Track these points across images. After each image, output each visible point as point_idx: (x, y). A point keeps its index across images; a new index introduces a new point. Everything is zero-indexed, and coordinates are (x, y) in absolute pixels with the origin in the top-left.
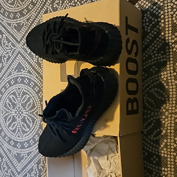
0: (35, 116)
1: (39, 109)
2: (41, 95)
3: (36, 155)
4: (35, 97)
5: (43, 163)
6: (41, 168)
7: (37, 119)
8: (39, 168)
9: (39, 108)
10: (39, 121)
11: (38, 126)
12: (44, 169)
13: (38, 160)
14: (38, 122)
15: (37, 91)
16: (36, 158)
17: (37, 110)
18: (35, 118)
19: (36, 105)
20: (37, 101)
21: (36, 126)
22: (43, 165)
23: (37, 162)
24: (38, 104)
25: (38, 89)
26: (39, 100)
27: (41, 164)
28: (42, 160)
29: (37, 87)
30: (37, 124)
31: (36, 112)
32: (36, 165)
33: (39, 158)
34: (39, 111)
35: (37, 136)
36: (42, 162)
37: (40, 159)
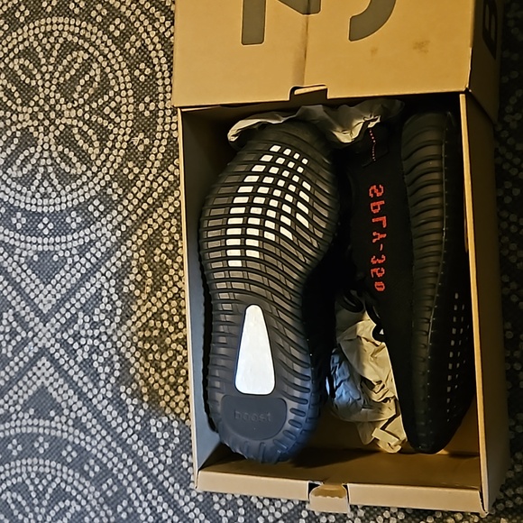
0: (111, 121)
1: (123, 93)
2: (132, 46)
3: (114, 249)
4: (110, 56)
5: (139, 273)
6: (132, 287)
7: (115, 131)
8: (125, 290)
9: (126, 90)
10: (124, 134)
11: (122, 153)
12: (141, 292)
13: (119, 264)
14: (120, 138)
15: (117, 33)
16: (113, 259)
17: (118, 99)
18: (111, 127)
19: (113, 82)
20: (116, 67)
21: (115, 152)
22: (139, 278)
23: (116, 272)
24: (121, 79)
25: (122, 27)
26: (123, 65)
27: (132, 277)
28: (134, 263)
29: (117, 21)
30: (118, 145)
31: (113, 104)
32: (113, 282)
33: (124, 258)
34: (124, 101)
35: (115, 185)
36: (135, 270)
37: (130, 259)
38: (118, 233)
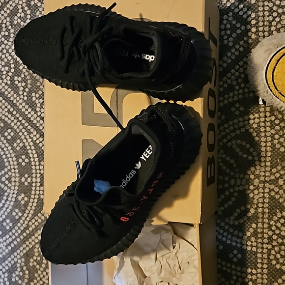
0: (6, 185)
1: (13, 171)
2: (18, 146)
3: (7, 257)
4: (5, 149)
5: (21, 271)
6: (17, 279)
7: (8, 191)
8: (13, 280)
9: (14, 169)
10: (13, 193)
11: (12, 203)
12: (22, 282)
13: (10, 265)
14: (11, 195)
15: (9, 137)
16: (7, 262)
17: (10, 173)
18: (6, 188)
19: (7, 164)
20: (9, 156)
21: (8, 203)
22: (21, 274)
23: (8, 270)
24: (11, 163)
25: (12, 134)
26: (13, 155)
27: (17, 273)
28: (18, 265)
29: (9, 131)
30: (10, 199)
31: (7, 176)
32: (6, 275)
33: (13, 262)
34: (13, 175)
35: (8, 221)
36: (19, 269)
37: (16, 263)
38: (10, 248)
